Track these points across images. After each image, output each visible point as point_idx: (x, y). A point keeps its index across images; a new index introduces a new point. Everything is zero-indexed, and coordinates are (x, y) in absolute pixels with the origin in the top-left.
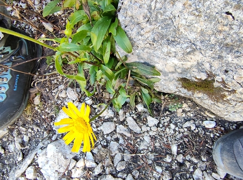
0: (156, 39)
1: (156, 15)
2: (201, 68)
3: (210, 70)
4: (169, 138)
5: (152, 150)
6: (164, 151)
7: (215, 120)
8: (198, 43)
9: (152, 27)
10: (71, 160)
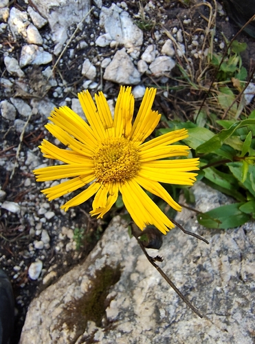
0: (202, 273)
1: (243, 296)
2: (127, 315)
3: (117, 328)
4: (33, 204)
5: (22, 171)
6: (14, 190)
7: (39, 280)
8: (167, 333)
9: (226, 279)
10: (45, 18)
